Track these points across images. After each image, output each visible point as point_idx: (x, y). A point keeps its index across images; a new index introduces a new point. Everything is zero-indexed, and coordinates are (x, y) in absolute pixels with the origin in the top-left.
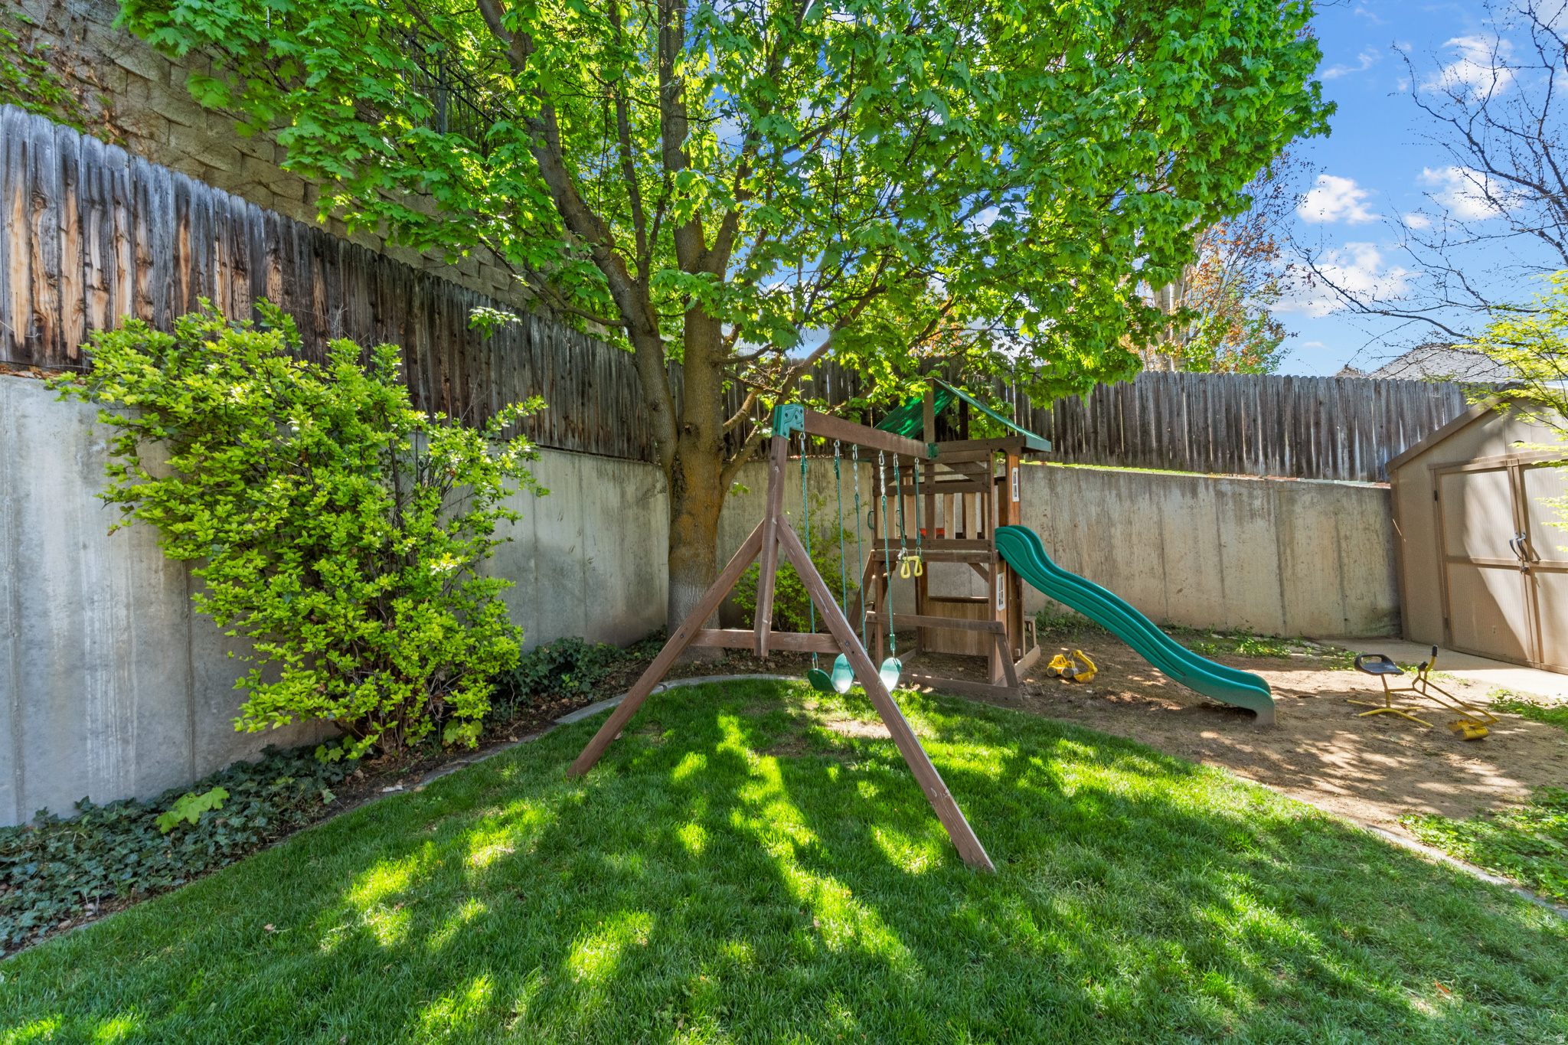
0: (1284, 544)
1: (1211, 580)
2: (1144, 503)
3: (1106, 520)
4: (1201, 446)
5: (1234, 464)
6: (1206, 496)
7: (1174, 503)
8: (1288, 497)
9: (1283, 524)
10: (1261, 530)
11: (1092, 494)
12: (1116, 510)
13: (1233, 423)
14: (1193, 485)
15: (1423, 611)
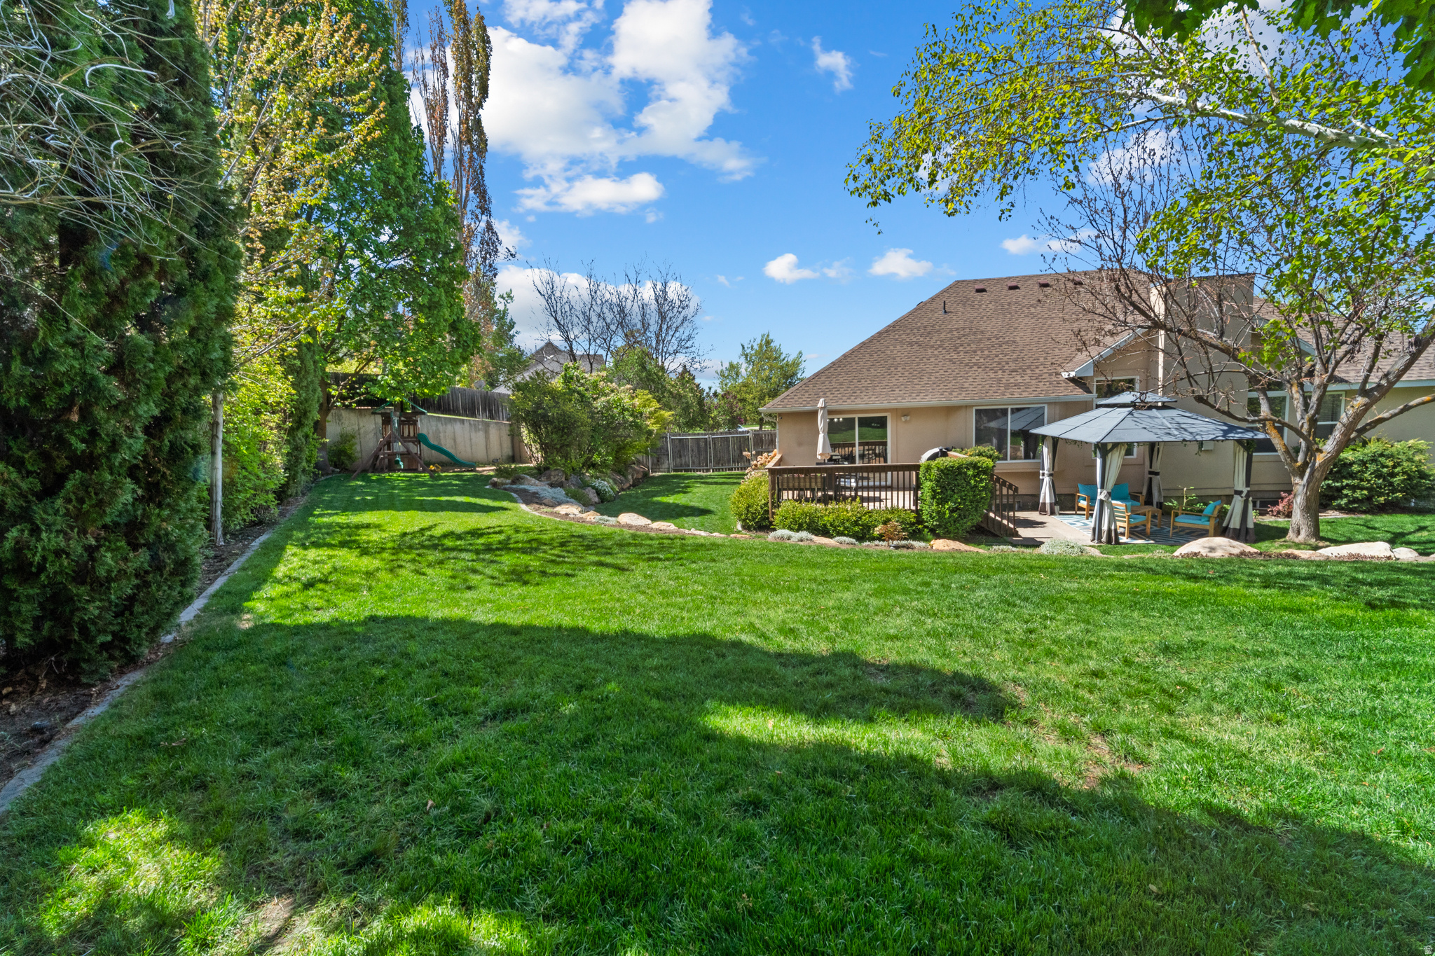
0: (487, 438)
1: (469, 449)
2: (449, 427)
3: (438, 432)
4: (465, 409)
5: (473, 415)
6: (467, 424)
7: (458, 426)
8: (487, 425)
9: (487, 432)
10: (481, 435)
11: (434, 423)
12: (441, 428)
13: (473, 403)
14: (463, 421)
15: (517, 455)
